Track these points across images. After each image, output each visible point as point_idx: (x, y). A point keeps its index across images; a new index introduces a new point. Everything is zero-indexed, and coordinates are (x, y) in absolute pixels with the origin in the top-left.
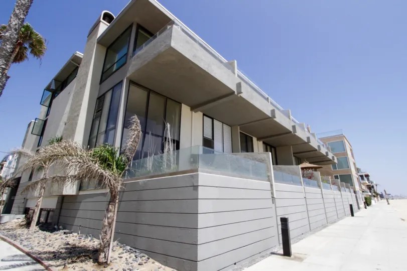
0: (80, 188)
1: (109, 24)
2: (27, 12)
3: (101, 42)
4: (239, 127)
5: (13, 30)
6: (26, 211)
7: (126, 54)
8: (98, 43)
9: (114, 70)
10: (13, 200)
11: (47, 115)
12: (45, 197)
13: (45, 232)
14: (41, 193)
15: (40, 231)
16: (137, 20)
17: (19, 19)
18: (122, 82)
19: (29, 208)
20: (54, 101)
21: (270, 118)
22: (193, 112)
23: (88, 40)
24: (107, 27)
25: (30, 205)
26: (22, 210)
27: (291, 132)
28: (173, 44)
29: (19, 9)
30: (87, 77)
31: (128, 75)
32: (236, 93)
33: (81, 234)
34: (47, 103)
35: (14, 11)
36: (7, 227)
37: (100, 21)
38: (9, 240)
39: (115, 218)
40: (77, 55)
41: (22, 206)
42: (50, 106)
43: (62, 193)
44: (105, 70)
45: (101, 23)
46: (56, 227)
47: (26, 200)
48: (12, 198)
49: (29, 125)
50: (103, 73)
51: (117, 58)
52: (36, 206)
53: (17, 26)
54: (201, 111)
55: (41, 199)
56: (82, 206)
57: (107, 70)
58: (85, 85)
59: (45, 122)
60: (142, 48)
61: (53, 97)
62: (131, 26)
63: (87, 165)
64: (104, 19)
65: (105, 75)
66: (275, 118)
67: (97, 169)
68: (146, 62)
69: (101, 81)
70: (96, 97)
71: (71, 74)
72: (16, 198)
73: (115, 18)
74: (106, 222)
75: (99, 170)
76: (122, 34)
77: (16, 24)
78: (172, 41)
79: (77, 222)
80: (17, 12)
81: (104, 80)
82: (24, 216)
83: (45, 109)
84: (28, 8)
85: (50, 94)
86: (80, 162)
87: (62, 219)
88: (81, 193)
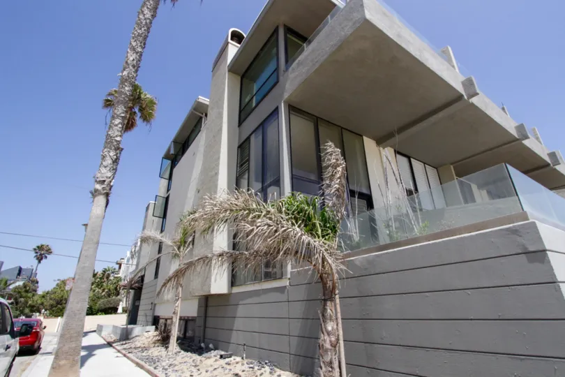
0: (233, 282)
1: (239, 45)
2: (145, 44)
3: (233, 69)
4: (452, 167)
5: (131, 67)
6: (156, 321)
7: (277, 70)
8: (229, 71)
9: (254, 105)
10: (138, 306)
11: (168, 190)
12: (184, 299)
13: (189, 354)
14: (179, 293)
15: (182, 352)
16: (283, 19)
17: (137, 53)
18: (276, 111)
19: (159, 317)
20: (175, 170)
21: (518, 140)
22: (381, 149)
23: (213, 76)
24: (237, 49)
25: (162, 312)
26: (150, 319)
27: (548, 165)
28: (368, 16)
29: (135, 41)
30: (222, 118)
31: (286, 96)
32: (466, 97)
33: (246, 358)
34: (167, 175)
35: (131, 44)
36: (138, 344)
37: (228, 43)
38: (147, 366)
39: (341, 333)
40: (200, 100)
41: (150, 313)
42: (170, 178)
43: (210, 291)
44: (243, 106)
45: (230, 45)
46: (202, 345)
47: (154, 305)
48: (137, 304)
49: (147, 208)
50: (240, 112)
51: (255, 88)
52: (174, 313)
53: (135, 62)
54: (391, 147)
55: (179, 302)
56: (241, 311)
57: (245, 106)
58: (220, 130)
59: (167, 199)
60: (303, 50)
61: (173, 166)
62: (276, 31)
63: (283, 229)
64: (232, 39)
65: (243, 113)
66: (527, 137)
67: (299, 234)
68: (317, 66)
69: (240, 123)
70: (237, 146)
71: (193, 131)
72: (142, 302)
73: (245, 36)
74: (328, 341)
75: (304, 237)
76: (262, 49)
77: (134, 60)
78: (366, 12)
79: (236, 337)
80: (134, 44)
81: (244, 120)
82: (154, 327)
83: (164, 182)
84: (145, 38)
85: (168, 162)
86: (270, 226)
87: (209, 333)
88: (236, 290)
